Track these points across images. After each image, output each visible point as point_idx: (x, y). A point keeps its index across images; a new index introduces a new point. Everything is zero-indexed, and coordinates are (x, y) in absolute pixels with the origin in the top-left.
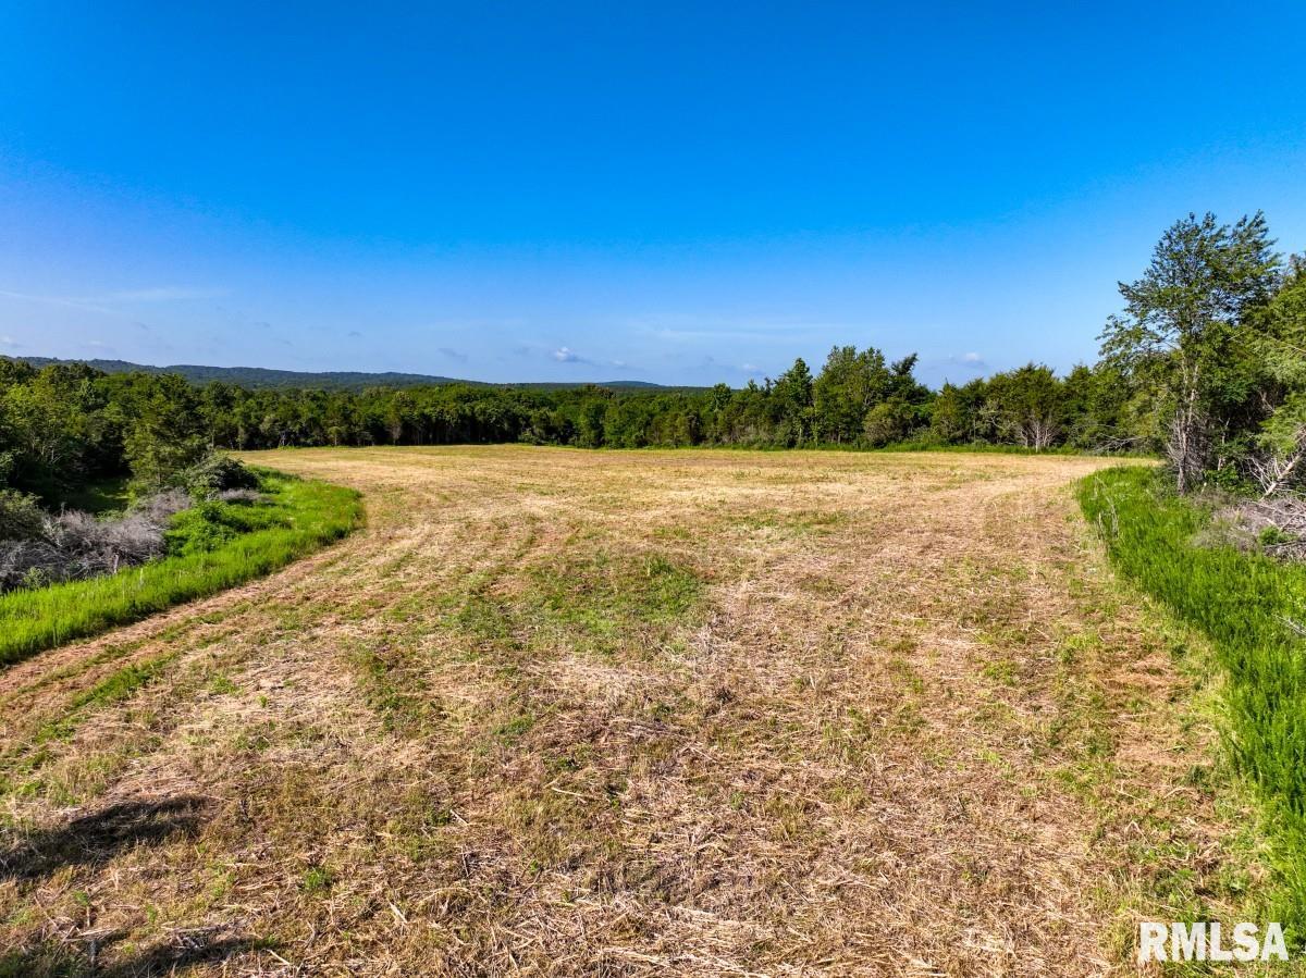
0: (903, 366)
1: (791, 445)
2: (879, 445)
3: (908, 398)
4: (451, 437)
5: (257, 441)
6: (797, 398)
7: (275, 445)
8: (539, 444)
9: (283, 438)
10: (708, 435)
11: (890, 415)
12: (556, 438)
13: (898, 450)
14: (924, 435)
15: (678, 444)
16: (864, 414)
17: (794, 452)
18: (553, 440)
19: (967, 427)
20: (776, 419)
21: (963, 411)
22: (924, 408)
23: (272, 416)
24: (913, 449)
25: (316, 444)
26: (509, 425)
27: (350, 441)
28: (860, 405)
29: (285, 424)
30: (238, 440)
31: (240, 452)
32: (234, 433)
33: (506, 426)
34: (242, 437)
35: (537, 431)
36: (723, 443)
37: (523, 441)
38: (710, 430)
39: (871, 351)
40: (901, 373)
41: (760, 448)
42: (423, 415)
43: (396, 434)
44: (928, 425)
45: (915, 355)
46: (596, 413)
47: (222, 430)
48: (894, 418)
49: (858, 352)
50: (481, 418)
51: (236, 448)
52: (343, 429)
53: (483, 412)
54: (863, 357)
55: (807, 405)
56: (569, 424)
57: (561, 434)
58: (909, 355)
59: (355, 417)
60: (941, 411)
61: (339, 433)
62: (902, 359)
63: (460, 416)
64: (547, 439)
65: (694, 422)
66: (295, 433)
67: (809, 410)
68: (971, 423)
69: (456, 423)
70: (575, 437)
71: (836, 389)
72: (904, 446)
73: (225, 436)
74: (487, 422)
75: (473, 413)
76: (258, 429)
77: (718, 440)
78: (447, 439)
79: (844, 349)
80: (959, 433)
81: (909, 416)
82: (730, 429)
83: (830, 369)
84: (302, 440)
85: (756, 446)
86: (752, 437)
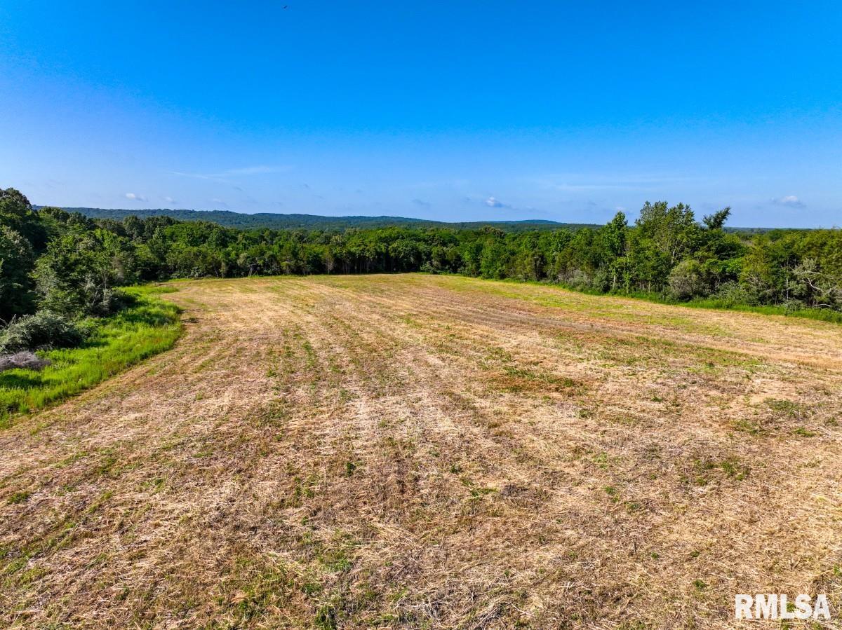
0: (715, 220)
1: (606, 290)
2: (685, 298)
3: (717, 252)
4: (370, 268)
5: (235, 271)
6: (612, 248)
7: (246, 275)
8: (435, 273)
9: (251, 269)
10: (548, 274)
11: (696, 271)
12: (449, 268)
13: (702, 307)
14: (731, 291)
15: (527, 279)
16: (671, 266)
17: (606, 299)
18: (446, 270)
19: (779, 286)
20: (596, 264)
21: (775, 269)
22: (732, 263)
23: (245, 254)
24: (718, 307)
25: (274, 274)
26: (414, 259)
27: (298, 271)
28: (668, 260)
29: (254, 260)
30: (221, 271)
31: (223, 279)
32: (218, 266)
33: (412, 259)
34: (223, 269)
35: (435, 263)
36: (559, 281)
37: (423, 271)
38: (550, 269)
39: (681, 206)
40: (712, 227)
41: (582, 290)
42: (349, 253)
43: (330, 266)
44: (737, 281)
45: (728, 209)
46: (477, 250)
47: (211, 264)
48: (699, 273)
49: (670, 206)
50: (392, 255)
51: (220, 276)
52: (293, 262)
53: (395, 250)
54: (674, 211)
55: (620, 255)
56: (459, 258)
57: (452, 266)
58: (721, 209)
59: (301, 255)
60: (751, 268)
61: (289, 266)
62: (714, 214)
63: (377, 253)
64: (442, 269)
65: (538, 262)
66: (260, 266)
67: (622, 260)
68: (783, 283)
69: (374, 258)
70: (462, 268)
71: (645, 243)
72: (708, 302)
73: (213, 268)
74: (397, 257)
75: (387, 251)
76: (236, 263)
77: (555, 278)
78: (368, 270)
79: (656, 204)
80: (769, 292)
81: (716, 271)
82: (564, 269)
83: (642, 223)
84: (265, 271)
85: (579, 288)
86: (576, 280)
